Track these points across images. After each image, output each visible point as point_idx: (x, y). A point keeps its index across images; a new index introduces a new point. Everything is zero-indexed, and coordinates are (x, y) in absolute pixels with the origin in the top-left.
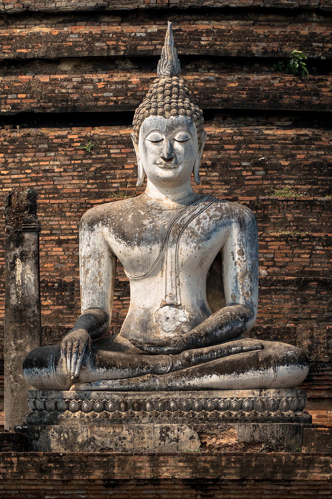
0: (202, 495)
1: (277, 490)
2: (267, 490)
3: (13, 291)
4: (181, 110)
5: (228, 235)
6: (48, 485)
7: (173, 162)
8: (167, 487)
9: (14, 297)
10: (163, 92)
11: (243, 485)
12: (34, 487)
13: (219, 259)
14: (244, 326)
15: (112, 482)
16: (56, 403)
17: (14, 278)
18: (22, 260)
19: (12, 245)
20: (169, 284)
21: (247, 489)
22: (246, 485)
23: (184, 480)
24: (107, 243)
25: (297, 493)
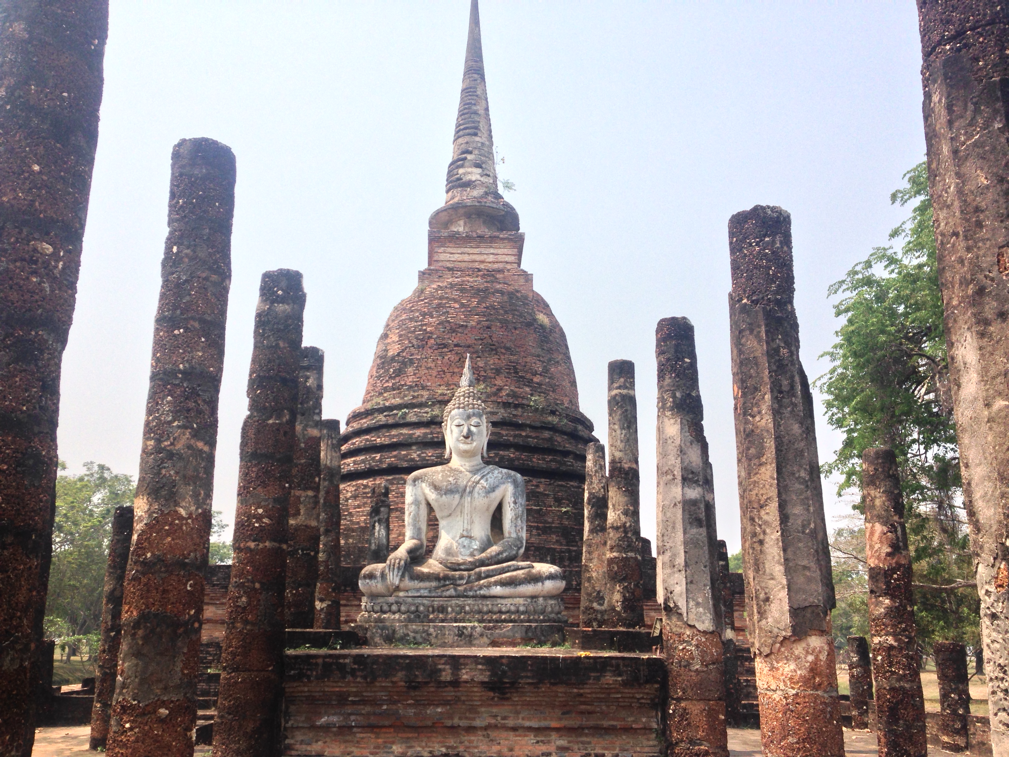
0: (498, 697)
1: (570, 693)
2: (561, 692)
3: (373, 541)
4: (476, 406)
5: (506, 490)
6: (352, 687)
7: (470, 439)
8: (466, 689)
9: (373, 545)
10: (464, 395)
11: (538, 688)
12: (337, 689)
13: (499, 508)
14: (517, 553)
15: (413, 684)
16: (381, 607)
17: (374, 534)
18: (379, 524)
19: (373, 515)
20: (466, 522)
21: (543, 692)
22: (541, 688)
23: (483, 683)
24: (424, 494)
25: (589, 696)
